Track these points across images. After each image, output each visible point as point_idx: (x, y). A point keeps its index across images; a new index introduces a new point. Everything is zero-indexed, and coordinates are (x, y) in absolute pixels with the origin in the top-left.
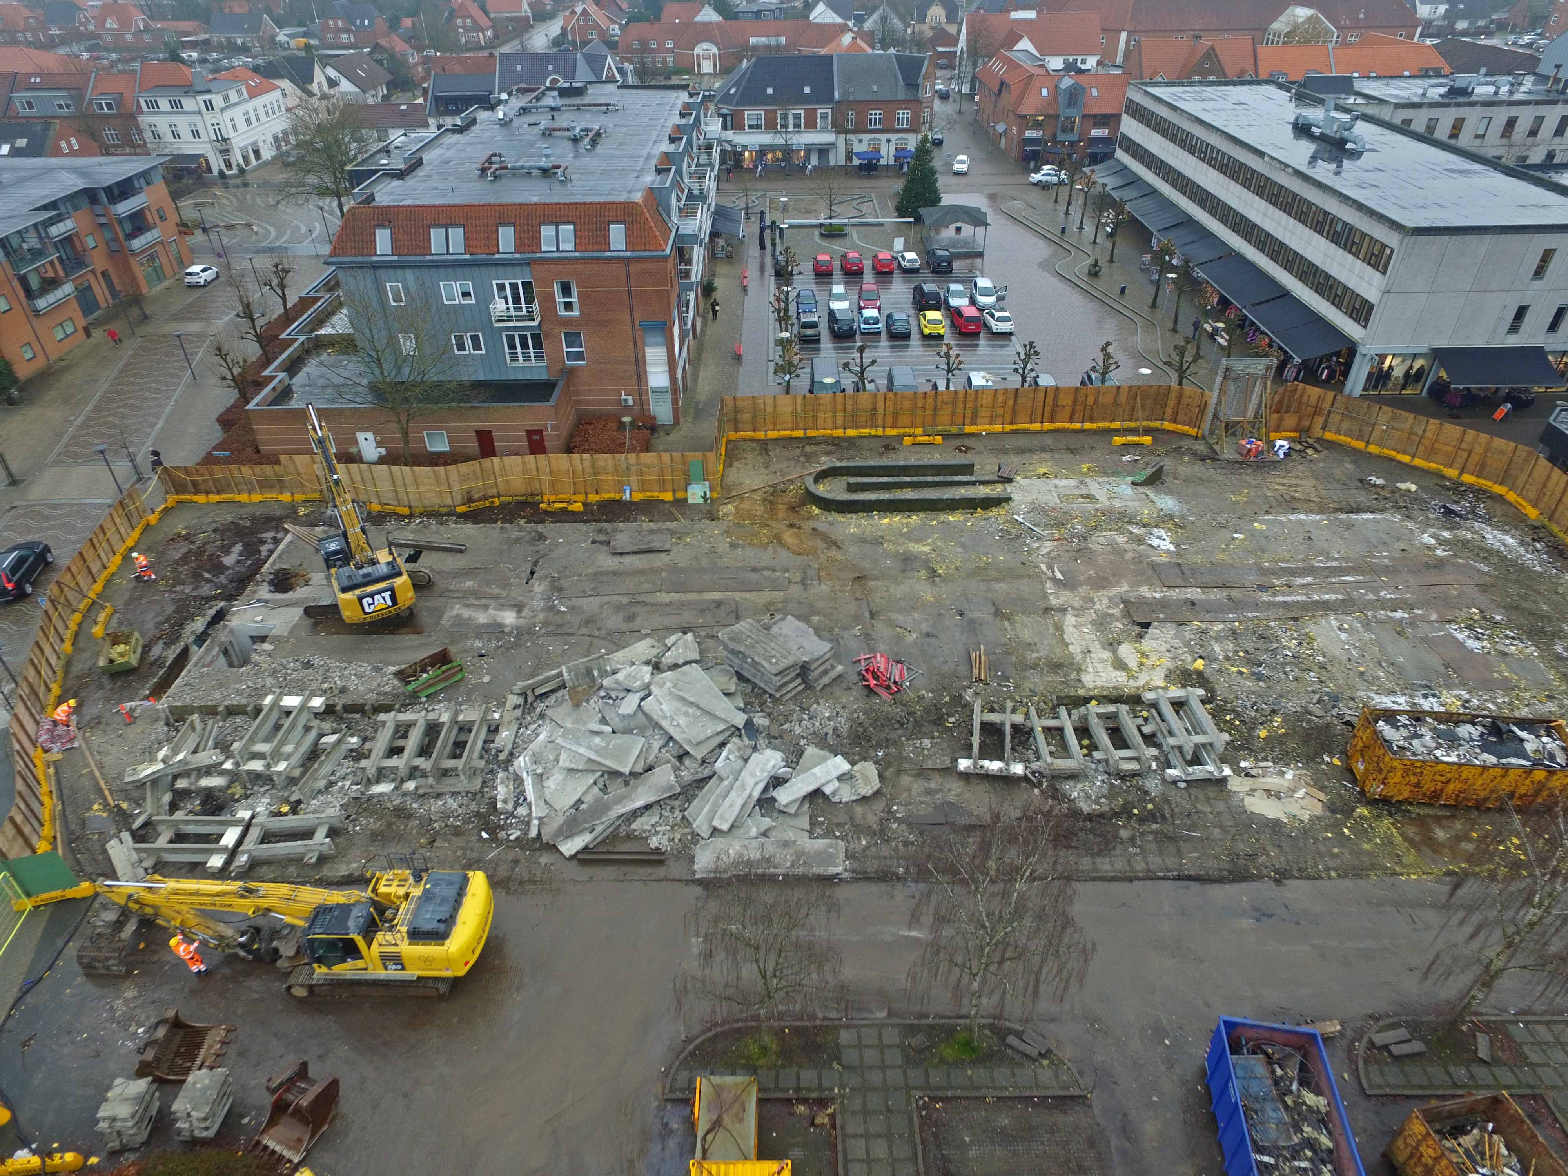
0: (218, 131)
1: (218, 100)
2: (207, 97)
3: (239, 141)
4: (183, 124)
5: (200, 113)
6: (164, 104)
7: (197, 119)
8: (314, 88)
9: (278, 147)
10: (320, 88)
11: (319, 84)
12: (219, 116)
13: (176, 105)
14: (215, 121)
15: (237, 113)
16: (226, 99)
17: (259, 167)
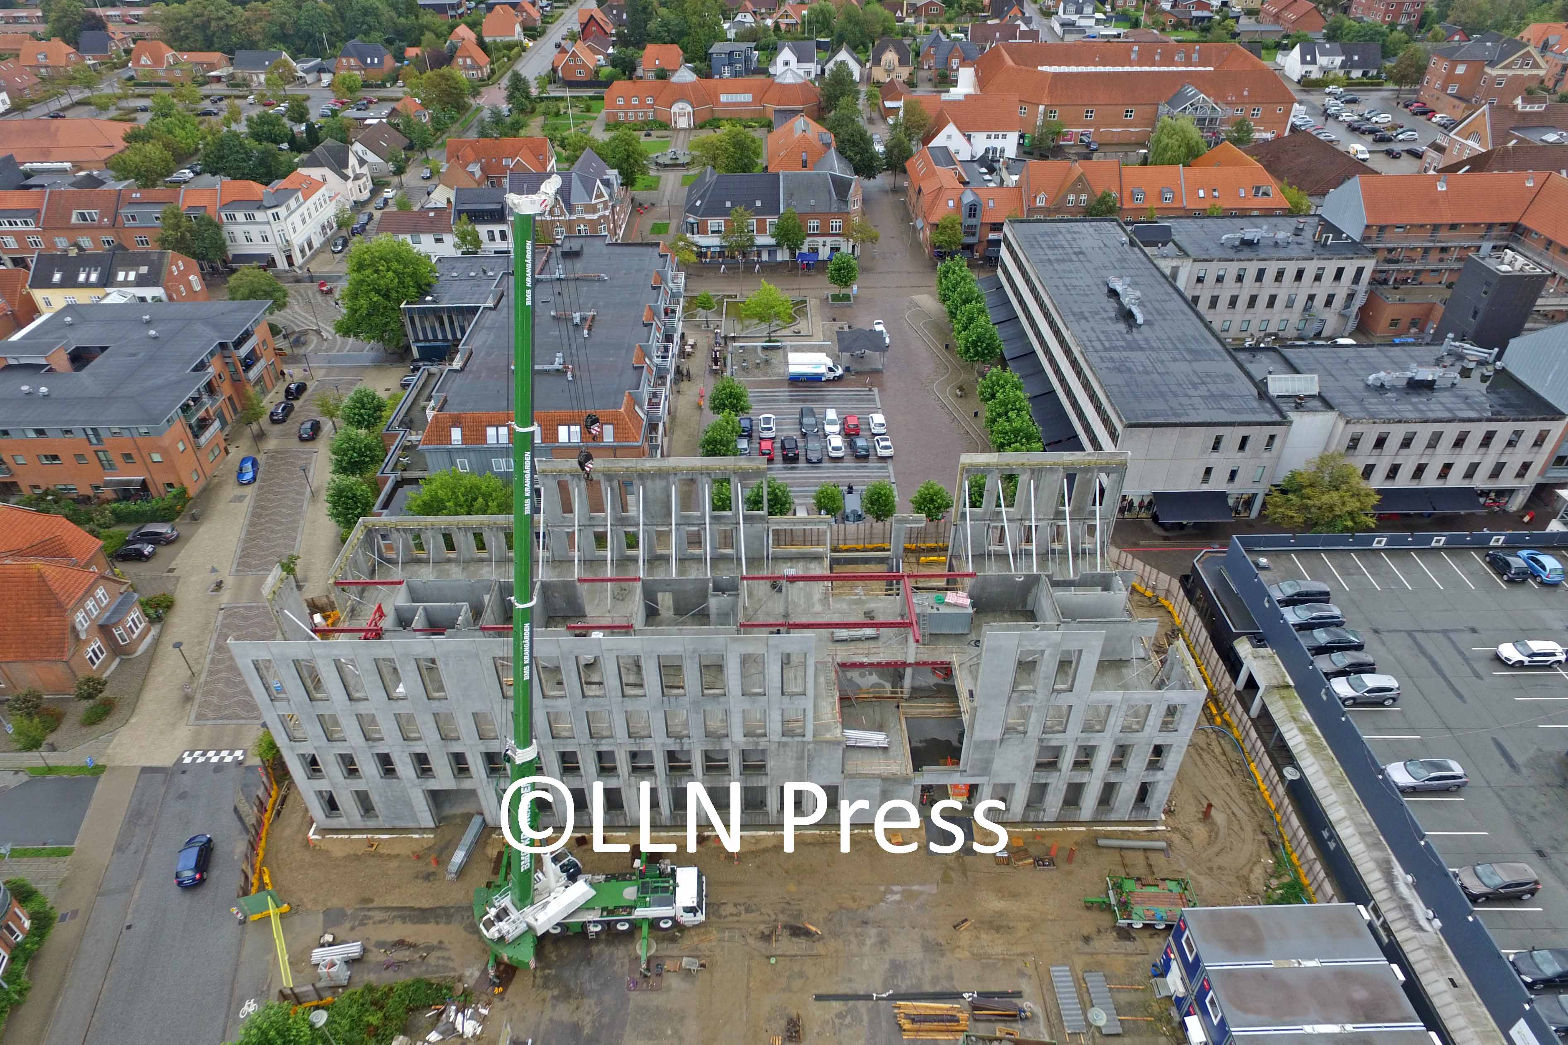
0: (283, 236)
1: (282, 211)
2: (274, 211)
3: (297, 240)
4: (255, 231)
5: (268, 223)
6: (240, 216)
7: (266, 228)
8: (349, 172)
9: (325, 234)
10: (354, 171)
11: (353, 166)
12: (283, 224)
13: (250, 217)
14: (280, 228)
15: (296, 218)
16: (288, 208)
17: (313, 256)
